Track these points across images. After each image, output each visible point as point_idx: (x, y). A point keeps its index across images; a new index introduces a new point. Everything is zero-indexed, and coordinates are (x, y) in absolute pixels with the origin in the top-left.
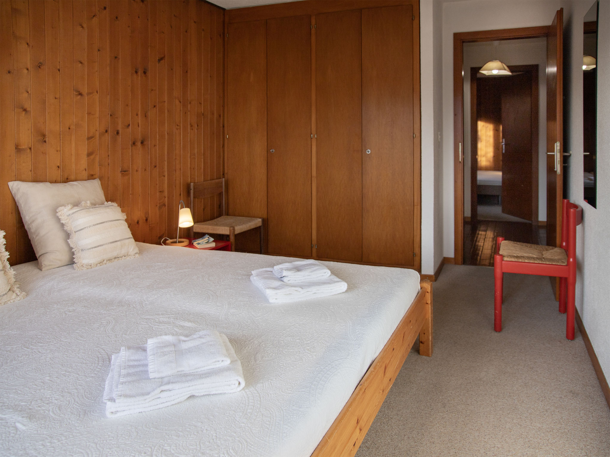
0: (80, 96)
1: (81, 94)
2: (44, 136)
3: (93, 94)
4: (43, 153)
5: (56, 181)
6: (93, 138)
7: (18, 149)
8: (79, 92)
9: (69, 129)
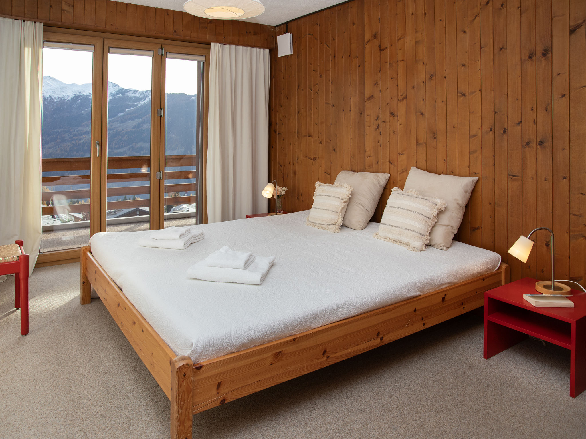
0: (463, 97)
1: (464, 95)
2: (435, 134)
3: (476, 93)
4: (433, 147)
5: (443, 172)
6: (476, 137)
7: (418, 144)
8: (462, 93)
9: (454, 127)
